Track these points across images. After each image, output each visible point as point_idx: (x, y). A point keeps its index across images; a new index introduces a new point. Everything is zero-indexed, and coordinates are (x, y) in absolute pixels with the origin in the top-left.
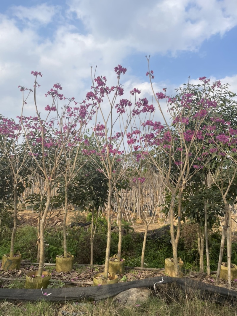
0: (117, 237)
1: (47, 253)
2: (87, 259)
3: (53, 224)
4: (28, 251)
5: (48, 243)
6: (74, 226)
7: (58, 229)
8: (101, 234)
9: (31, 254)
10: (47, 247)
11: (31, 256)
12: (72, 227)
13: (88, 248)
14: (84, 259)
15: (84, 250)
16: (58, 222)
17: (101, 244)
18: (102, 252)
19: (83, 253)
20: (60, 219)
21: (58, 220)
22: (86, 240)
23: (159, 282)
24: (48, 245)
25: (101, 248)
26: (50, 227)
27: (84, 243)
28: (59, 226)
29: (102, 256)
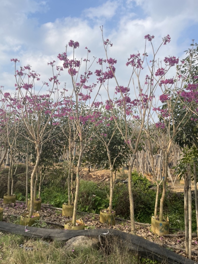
0: (155, 195)
1: (94, 202)
2: (124, 211)
3: (103, 180)
4: (80, 199)
5: (95, 195)
6: (118, 182)
7: (106, 184)
8: (138, 190)
9: (81, 202)
10: (94, 198)
11: (82, 203)
12: (117, 183)
13: (125, 201)
14: (121, 210)
15: (121, 203)
16: (106, 178)
17: (136, 199)
18: (138, 206)
19: (121, 205)
20: (108, 176)
21: (107, 177)
22: (124, 194)
23: (104, 234)
24: (95, 196)
25: (137, 203)
26: (100, 182)
27: (122, 197)
28: (107, 181)
29: (137, 210)
